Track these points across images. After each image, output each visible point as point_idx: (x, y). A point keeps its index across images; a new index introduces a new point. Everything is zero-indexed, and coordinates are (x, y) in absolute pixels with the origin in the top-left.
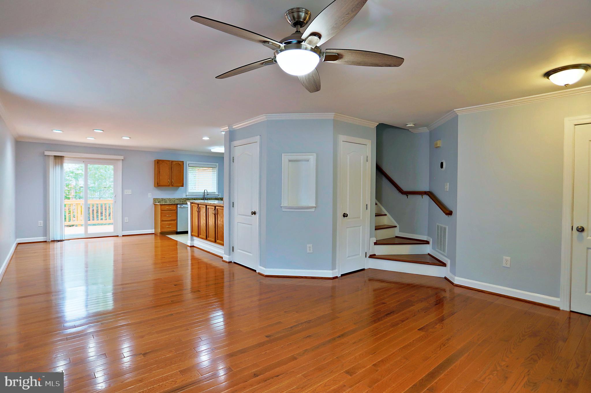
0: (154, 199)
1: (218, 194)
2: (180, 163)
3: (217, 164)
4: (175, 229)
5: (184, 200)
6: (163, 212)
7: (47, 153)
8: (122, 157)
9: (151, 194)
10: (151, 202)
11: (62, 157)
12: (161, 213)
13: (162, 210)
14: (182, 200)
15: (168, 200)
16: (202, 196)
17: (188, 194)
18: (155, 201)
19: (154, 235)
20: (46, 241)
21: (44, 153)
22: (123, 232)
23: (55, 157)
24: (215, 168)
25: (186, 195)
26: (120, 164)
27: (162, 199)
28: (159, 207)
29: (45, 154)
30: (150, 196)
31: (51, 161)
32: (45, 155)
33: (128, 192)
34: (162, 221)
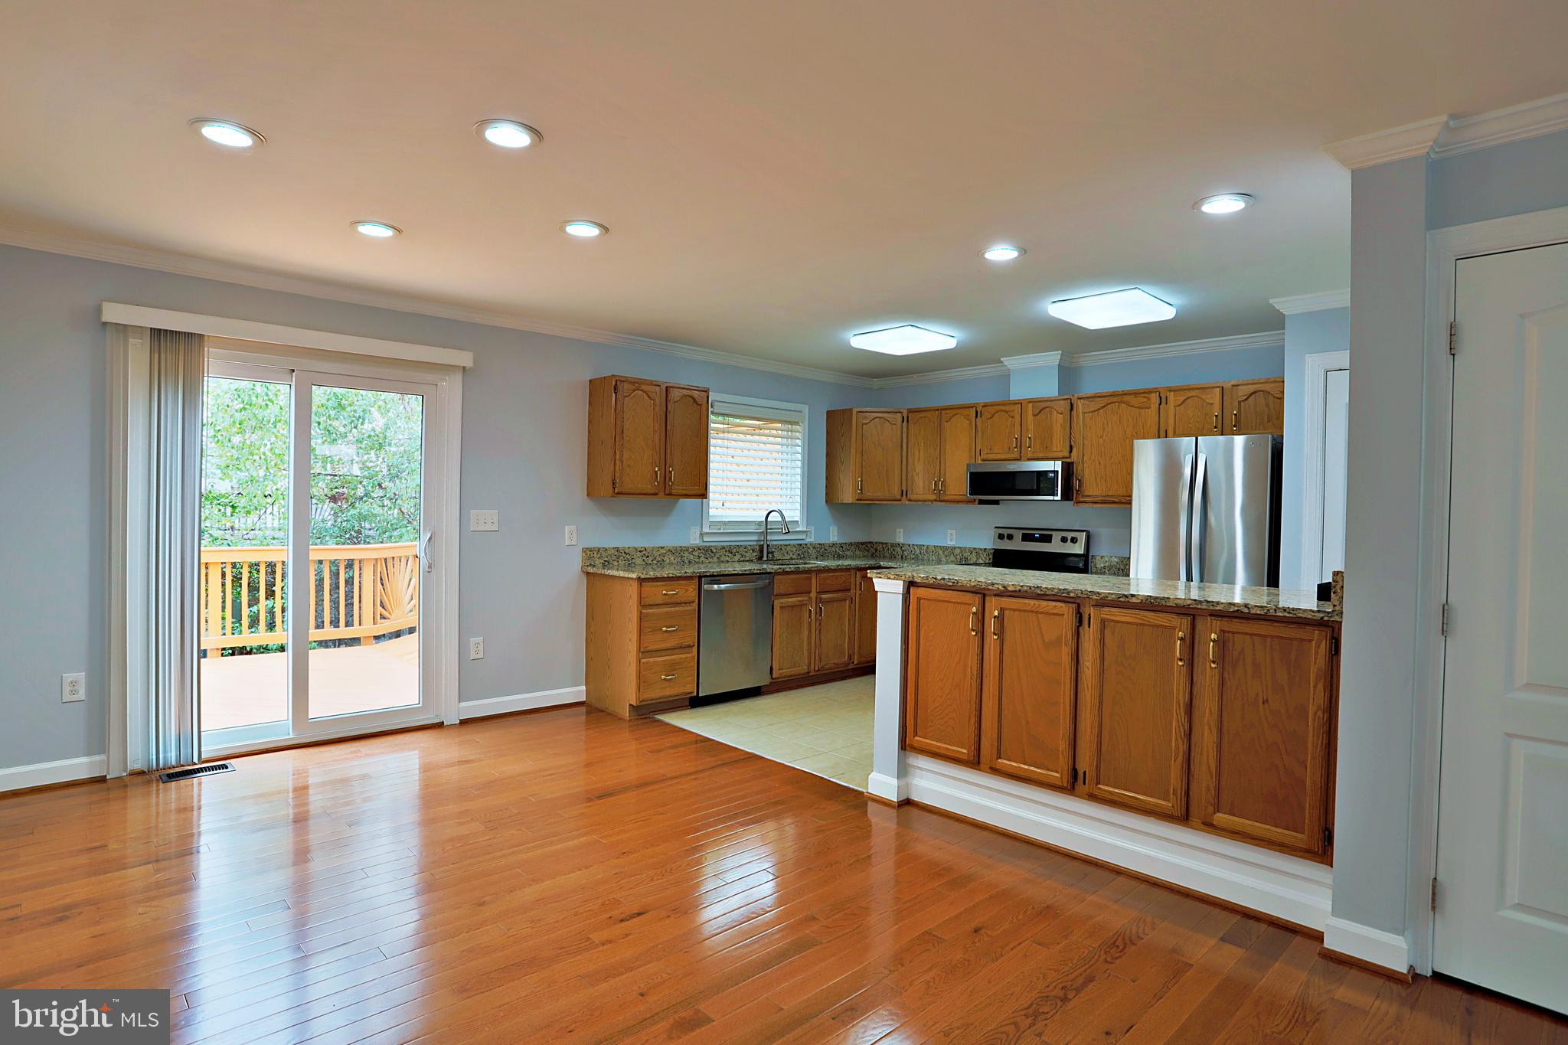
0: (584, 550)
1: (805, 529)
2: (696, 394)
3: (806, 409)
4: (690, 688)
5: (696, 553)
6: (648, 615)
7: (113, 313)
8: (465, 359)
9: (574, 527)
10: (576, 563)
11: (190, 341)
12: (641, 618)
13: (642, 605)
14: (686, 554)
15: (639, 554)
16: (755, 538)
17: (708, 531)
18: (590, 558)
19: (583, 709)
20: (102, 779)
21: (99, 310)
22: (463, 704)
23: (156, 333)
24: (797, 423)
25: (702, 535)
26: (452, 388)
27: (617, 549)
28: (633, 590)
29: (105, 319)
30: (571, 539)
31: (138, 356)
32: (105, 324)
33: (485, 519)
34: (643, 652)
